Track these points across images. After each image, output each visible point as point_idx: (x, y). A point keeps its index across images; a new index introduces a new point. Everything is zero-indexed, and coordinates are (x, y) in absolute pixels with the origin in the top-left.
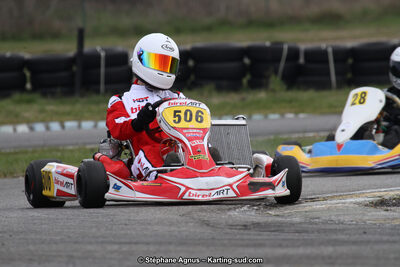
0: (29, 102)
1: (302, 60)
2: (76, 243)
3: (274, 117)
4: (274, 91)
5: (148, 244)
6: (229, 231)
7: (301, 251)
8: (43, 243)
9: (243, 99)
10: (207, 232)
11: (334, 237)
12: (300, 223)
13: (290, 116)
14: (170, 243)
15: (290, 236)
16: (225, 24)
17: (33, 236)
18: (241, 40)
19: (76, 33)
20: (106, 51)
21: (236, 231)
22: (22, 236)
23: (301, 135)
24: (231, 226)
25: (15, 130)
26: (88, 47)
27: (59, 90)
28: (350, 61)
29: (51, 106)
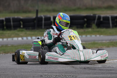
0: (22, 31)
1: (102, 20)
2: (35, 72)
3: (93, 36)
4: (93, 28)
5: (56, 73)
6: (80, 69)
7: (101, 75)
8: (26, 72)
9: (84, 31)
10: (73, 70)
11: (111, 71)
12: (101, 67)
13: (98, 36)
14: (63, 73)
15: (98, 71)
16: (79, 9)
17: (23, 70)
18: (84, 13)
19: (36, 11)
20: (44, 16)
21: (82, 70)
22: (19, 70)
23: (101, 42)
24: (81, 68)
25: (18, 39)
26: (39, 15)
27: (30, 28)
28: (116, 20)
29: (28, 32)
